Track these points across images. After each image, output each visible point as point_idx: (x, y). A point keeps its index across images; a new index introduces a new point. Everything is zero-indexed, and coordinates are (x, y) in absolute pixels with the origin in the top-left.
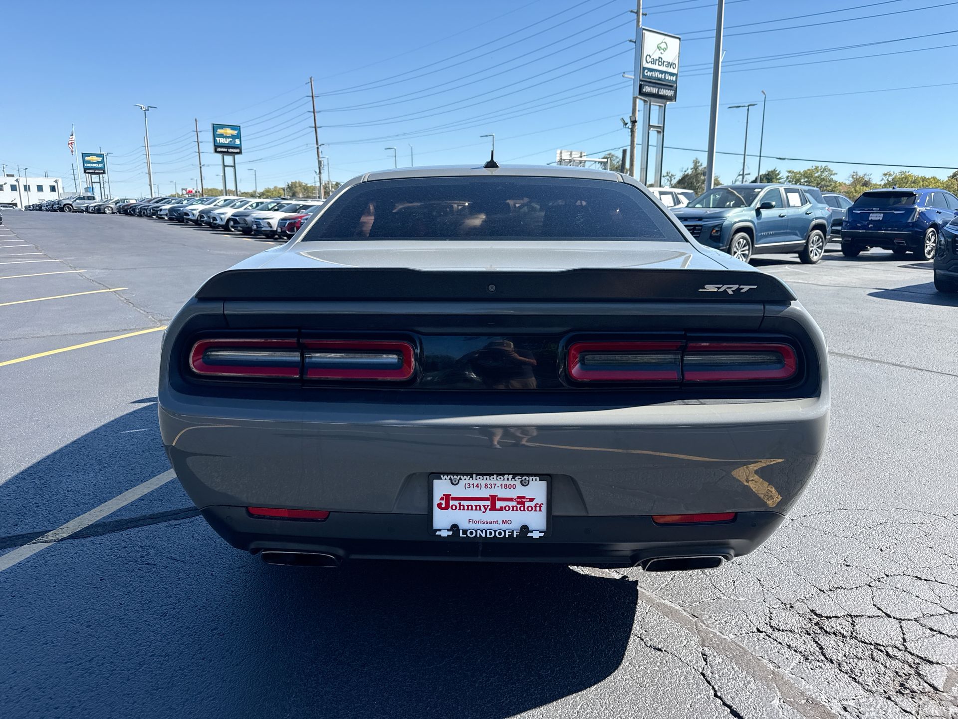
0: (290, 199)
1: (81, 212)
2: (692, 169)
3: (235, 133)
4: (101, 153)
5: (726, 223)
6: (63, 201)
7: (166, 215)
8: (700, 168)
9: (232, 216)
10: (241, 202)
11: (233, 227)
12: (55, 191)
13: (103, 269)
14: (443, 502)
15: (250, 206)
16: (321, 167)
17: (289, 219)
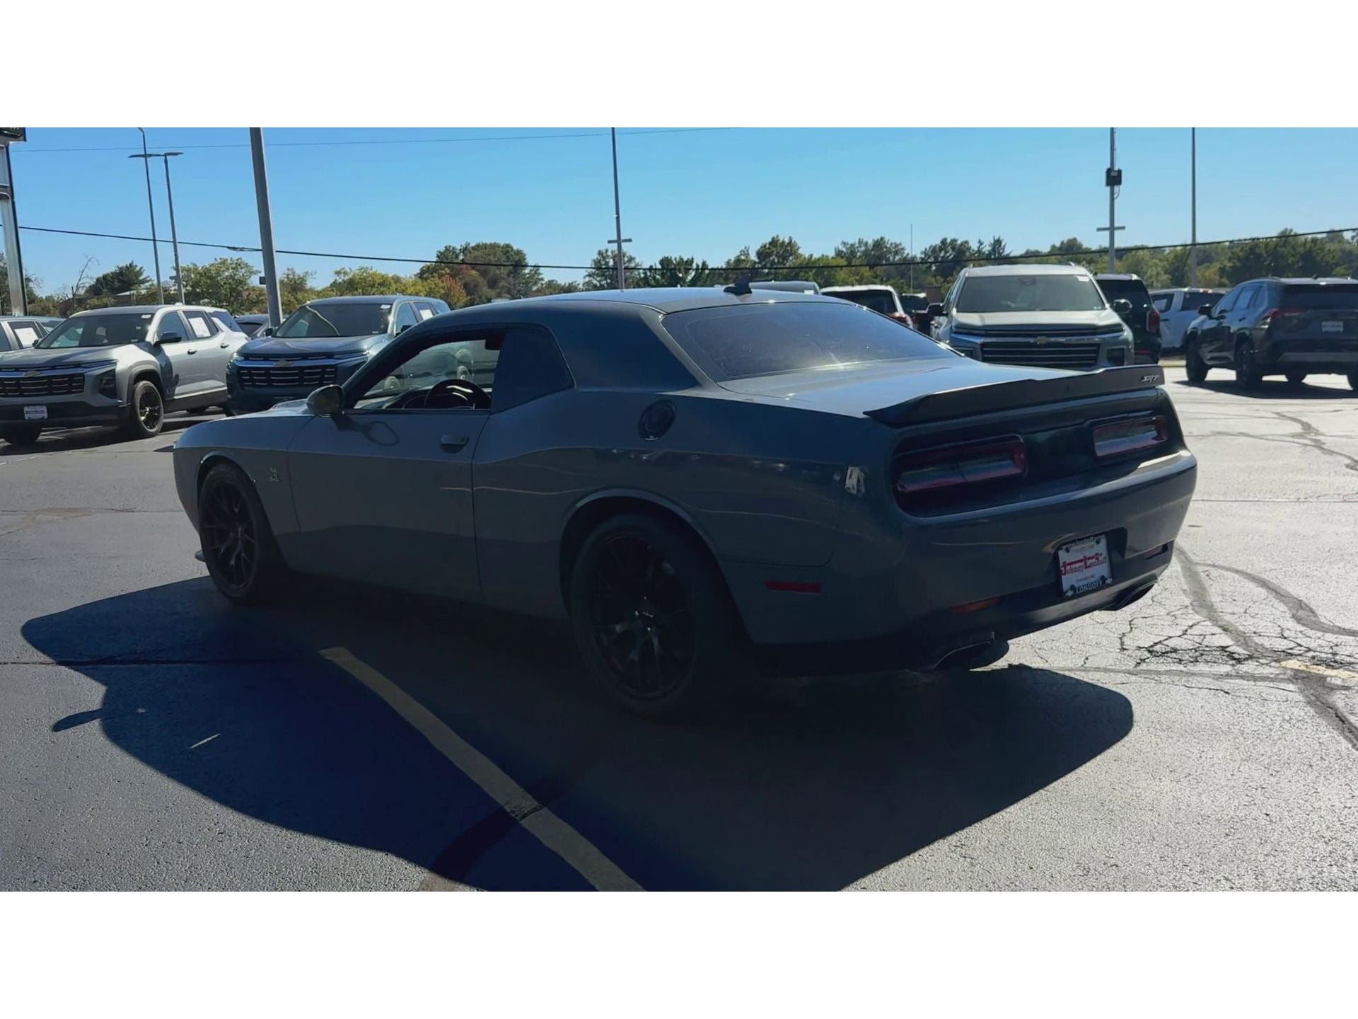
14: (1063, 569)
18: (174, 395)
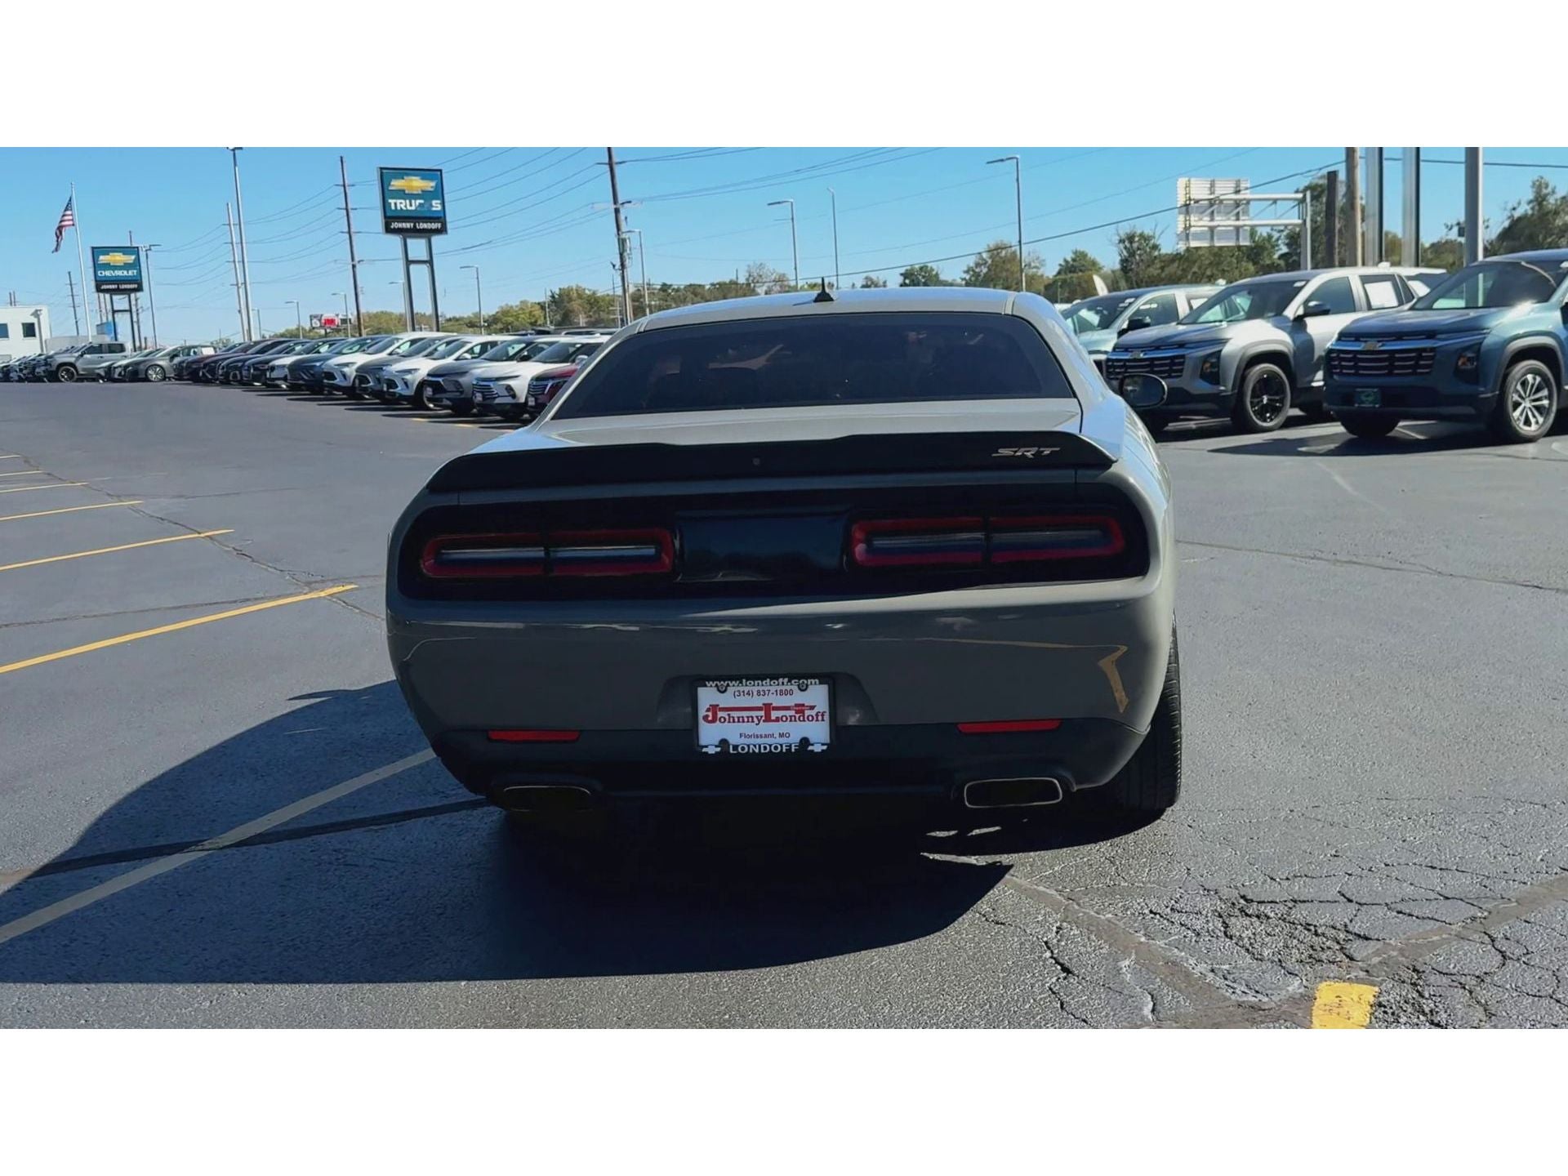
0: (556, 333)
1: (94, 380)
2: (1530, 202)
3: (430, 185)
4: (134, 245)
5: (1489, 340)
6: (56, 357)
7: (285, 379)
8: (1552, 200)
9: (429, 375)
10: (448, 343)
11: (430, 400)
12: (34, 335)
13: (174, 497)
14: (710, 714)
15: (467, 352)
16: (625, 254)
17: (553, 378)
18: (1312, 381)
